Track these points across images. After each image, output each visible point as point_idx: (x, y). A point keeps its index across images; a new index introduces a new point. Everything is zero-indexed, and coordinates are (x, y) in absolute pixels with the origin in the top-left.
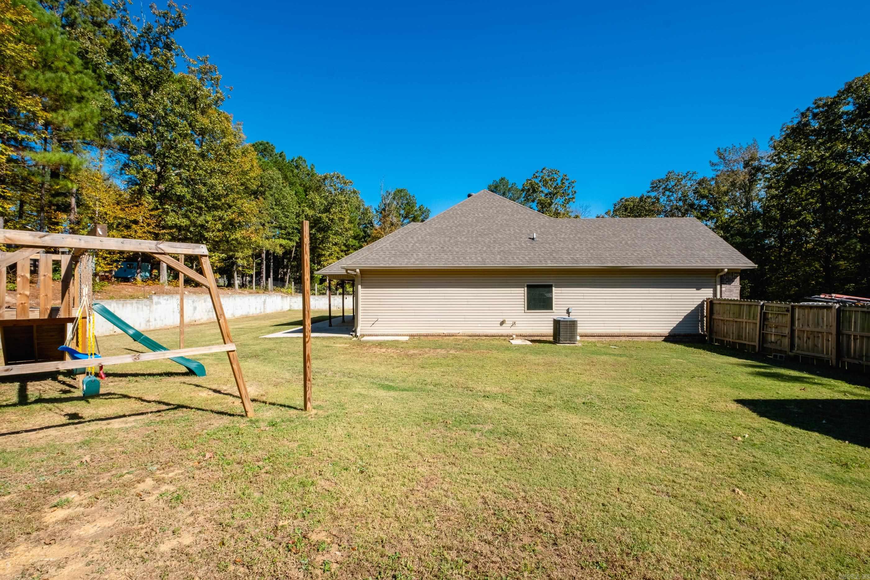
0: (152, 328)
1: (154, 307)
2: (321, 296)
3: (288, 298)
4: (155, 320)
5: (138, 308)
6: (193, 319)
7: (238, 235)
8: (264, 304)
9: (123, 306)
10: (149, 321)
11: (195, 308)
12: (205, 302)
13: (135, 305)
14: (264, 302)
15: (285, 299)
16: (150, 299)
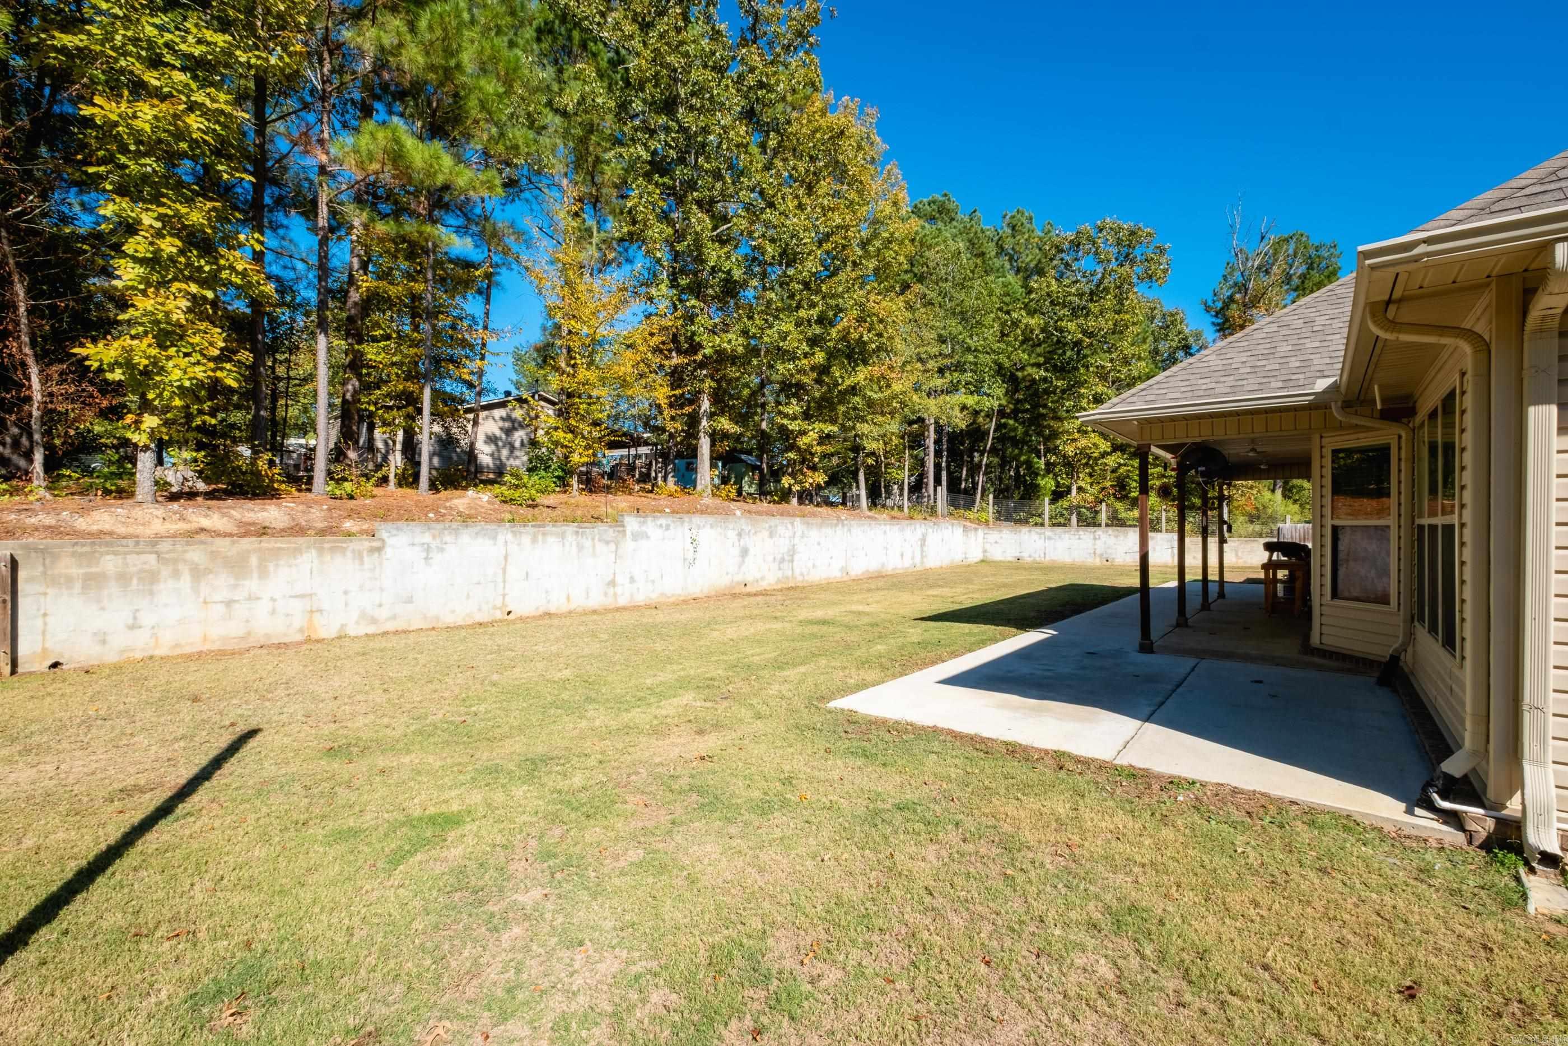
0: (622, 602)
1: (628, 545)
2: (1059, 530)
3: (980, 533)
4: (632, 580)
5: (580, 548)
6: (739, 578)
7: (861, 375)
8: (923, 545)
9: (534, 540)
10: (612, 583)
11: (745, 552)
12: (771, 535)
13: (570, 538)
14: (923, 540)
15: (972, 535)
16: (617, 522)
